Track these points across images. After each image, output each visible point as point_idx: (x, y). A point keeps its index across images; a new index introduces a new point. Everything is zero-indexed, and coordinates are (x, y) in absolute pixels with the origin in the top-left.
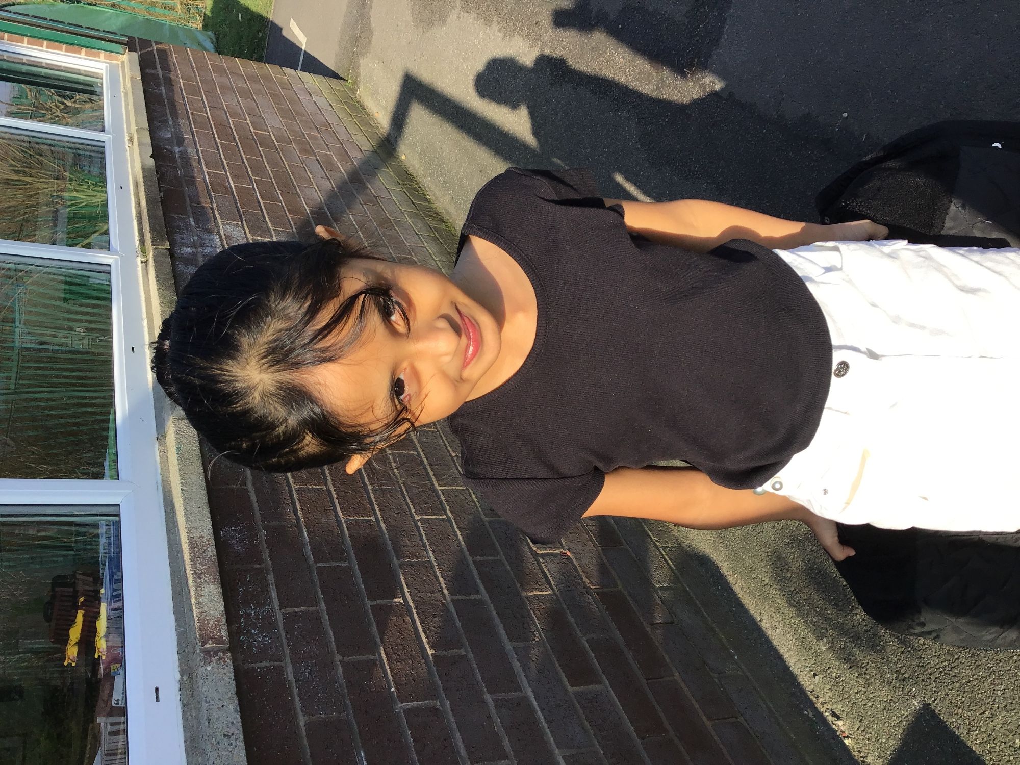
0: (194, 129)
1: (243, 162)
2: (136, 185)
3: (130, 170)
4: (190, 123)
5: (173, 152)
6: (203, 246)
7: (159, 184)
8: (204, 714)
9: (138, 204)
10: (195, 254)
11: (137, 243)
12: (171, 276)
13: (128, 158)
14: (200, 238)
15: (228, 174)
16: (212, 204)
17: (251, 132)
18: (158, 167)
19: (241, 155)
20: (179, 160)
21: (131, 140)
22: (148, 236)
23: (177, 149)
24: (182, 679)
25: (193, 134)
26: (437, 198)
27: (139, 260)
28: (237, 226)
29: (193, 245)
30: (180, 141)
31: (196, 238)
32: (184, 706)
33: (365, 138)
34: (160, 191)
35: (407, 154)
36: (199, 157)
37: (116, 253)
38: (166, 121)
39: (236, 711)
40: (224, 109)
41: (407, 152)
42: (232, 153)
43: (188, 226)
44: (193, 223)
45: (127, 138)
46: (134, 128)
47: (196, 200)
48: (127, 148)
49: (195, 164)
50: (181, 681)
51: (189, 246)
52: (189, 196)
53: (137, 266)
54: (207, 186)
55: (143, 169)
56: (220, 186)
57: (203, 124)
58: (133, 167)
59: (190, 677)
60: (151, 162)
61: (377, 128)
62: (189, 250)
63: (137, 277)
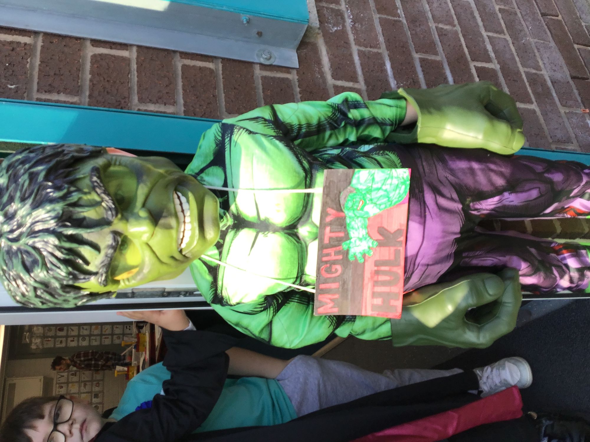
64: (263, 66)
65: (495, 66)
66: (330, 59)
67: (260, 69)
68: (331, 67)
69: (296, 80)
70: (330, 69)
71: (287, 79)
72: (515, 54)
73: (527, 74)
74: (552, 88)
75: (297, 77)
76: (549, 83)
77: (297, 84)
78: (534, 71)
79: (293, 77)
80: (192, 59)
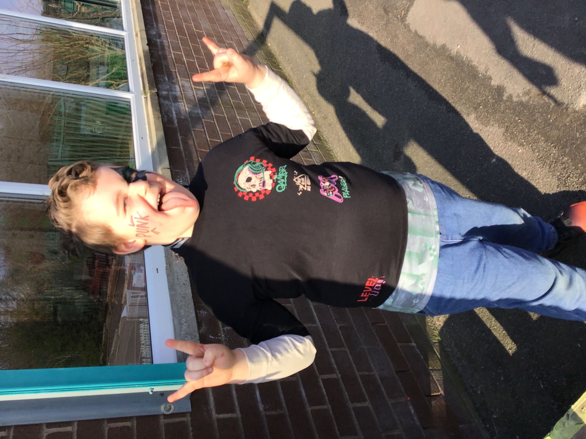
0: (166, 29)
1: (190, 47)
2: (140, 59)
3: (137, 51)
4: (164, 26)
5: (156, 42)
6: (171, 91)
7: (151, 59)
8: (176, 277)
9: (142, 69)
10: (168, 95)
11: (142, 88)
12: (158, 105)
13: (136, 45)
14: (170, 87)
15: (183, 54)
16: (175, 69)
17: (194, 31)
18: (150, 50)
19: (189, 44)
20: (159, 46)
21: (137, 35)
22: (147, 85)
23: (159, 41)
24: (167, 266)
25: (166, 32)
26: (284, 68)
27: (143, 96)
28: (187, 81)
29: (167, 90)
30: (160, 36)
31: (168, 87)
32: (168, 275)
33: (250, 33)
34: (152, 63)
35: (271, 43)
36: (169, 45)
37: (132, 93)
38: (153, 25)
39: (187, 277)
40: (180, 18)
41: (271, 42)
42: (185, 43)
43: (164, 81)
44: (167, 79)
45: (134, 34)
46: (138, 29)
47: (167, 67)
48: (135, 39)
49: (167, 48)
50: (167, 267)
51: (165, 91)
52: (165, 66)
53: (142, 100)
54: (173, 60)
55: (144, 52)
56: (179, 60)
57: (170, 27)
58: (138, 50)
59: (170, 265)
60: (147, 48)
61: (257, 27)
62: (165, 93)
63: (142, 105)
64: (166, 416)
65: (337, 376)
66: (215, 399)
67: (164, 419)
68: (215, 405)
69: (189, 421)
70: (214, 407)
71: (183, 422)
72: (352, 362)
73: (361, 376)
74: (381, 385)
75: (190, 419)
76: (379, 381)
77: (190, 424)
78: (367, 373)
79: (188, 419)
80: (116, 422)
